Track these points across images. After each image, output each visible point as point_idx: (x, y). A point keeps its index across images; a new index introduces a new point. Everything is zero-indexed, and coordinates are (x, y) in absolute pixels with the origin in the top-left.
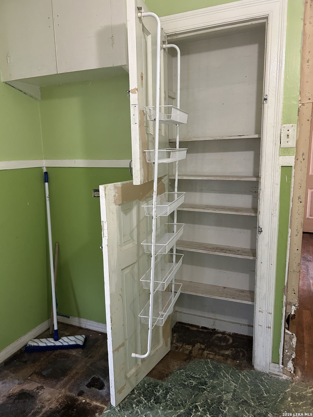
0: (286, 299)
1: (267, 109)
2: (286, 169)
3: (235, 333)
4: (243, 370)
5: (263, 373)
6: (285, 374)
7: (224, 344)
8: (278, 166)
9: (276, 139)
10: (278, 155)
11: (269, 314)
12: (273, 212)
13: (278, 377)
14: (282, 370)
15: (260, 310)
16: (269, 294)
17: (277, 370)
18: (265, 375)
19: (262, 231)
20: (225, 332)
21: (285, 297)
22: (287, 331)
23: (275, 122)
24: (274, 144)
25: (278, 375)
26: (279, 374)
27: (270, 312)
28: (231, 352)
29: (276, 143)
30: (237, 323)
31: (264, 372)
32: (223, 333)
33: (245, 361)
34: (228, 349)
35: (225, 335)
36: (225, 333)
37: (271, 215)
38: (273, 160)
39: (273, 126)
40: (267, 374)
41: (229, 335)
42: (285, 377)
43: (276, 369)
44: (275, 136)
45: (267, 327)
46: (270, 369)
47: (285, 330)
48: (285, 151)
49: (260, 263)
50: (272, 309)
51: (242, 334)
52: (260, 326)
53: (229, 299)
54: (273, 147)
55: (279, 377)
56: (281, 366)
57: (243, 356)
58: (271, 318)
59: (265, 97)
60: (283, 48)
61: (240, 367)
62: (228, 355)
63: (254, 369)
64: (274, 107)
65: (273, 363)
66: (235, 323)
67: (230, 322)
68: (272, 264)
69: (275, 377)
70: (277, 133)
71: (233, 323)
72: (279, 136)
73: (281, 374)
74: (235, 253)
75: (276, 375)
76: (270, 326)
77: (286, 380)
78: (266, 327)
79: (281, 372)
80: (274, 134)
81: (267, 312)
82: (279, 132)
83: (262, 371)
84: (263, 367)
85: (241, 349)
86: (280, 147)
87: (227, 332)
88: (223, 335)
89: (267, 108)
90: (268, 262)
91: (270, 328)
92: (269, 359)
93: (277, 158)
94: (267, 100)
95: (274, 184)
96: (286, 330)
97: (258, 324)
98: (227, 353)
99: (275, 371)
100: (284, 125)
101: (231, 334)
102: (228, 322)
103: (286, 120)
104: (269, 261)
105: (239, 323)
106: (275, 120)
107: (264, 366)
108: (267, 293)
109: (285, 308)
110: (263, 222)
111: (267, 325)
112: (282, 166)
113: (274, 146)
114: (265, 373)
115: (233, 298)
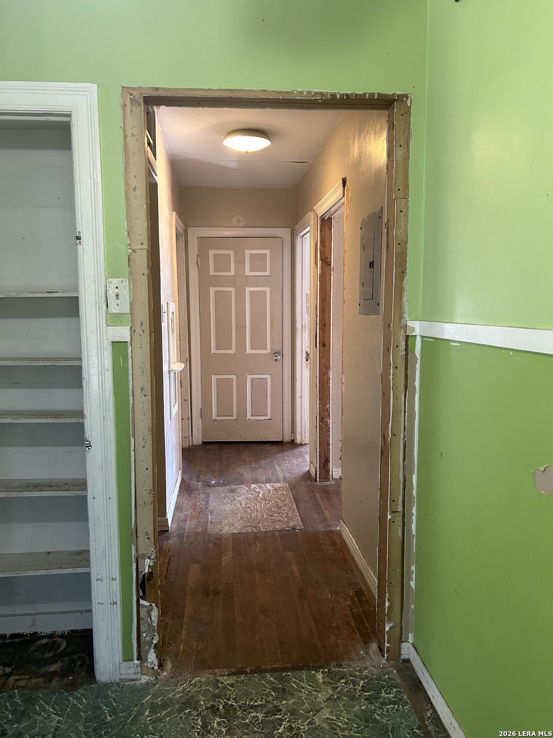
0: (137, 550)
1: (82, 253)
2: (118, 347)
3: (72, 630)
4: (76, 689)
5: (111, 684)
6: (145, 674)
7: (51, 654)
8: (106, 341)
9: (100, 300)
10: (105, 325)
11: (113, 581)
12: (105, 413)
13: (134, 682)
14: (139, 669)
15: (99, 577)
16: (110, 548)
17: (133, 671)
18: (112, 686)
19: (91, 446)
20: (55, 632)
21: (133, 547)
22: (142, 602)
23: (96, 275)
24: (98, 307)
25: (134, 680)
26: (135, 677)
27: (114, 577)
28: (61, 664)
29: (100, 306)
30: (75, 611)
31: (112, 682)
32: (52, 636)
33: (83, 673)
34: (56, 662)
35: (55, 639)
36: (54, 635)
37: (102, 418)
38: (98, 333)
39: (94, 280)
40: (118, 683)
41: (62, 636)
42: (144, 679)
43: (130, 671)
44: (97, 295)
45: (111, 604)
46: (120, 674)
47: (138, 601)
48: (114, 319)
49: (92, 498)
50: (116, 573)
51: (85, 628)
52: (101, 604)
53: (52, 572)
54: (96, 312)
55: (136, 682)
56: (136, 662)
57: (81, 666)
58: (116, 587)
59: (78, 235)
60: (98, 164)
61: (72, 687)
62: (54, 672)
63: (96, 682)
64: (92, 251)
65: (125, 661)
66: (72, 612)
67: (62, 612)
68: (110, 498)
69: (129, 685)
70: (100, 291)
71: (67, 612)
72: (103, 295)
73: (139, 676)
74: (57, 489)
75: (131, 680)
76: (115, 600)
77: (147, 683)
78: (109, 604)
79: (138, 673)
80: (95, 292)
81: (109, 578)
82: (103, 290)
83: (109, 682)
84: (110, 673)
85: (79, 654)
86: (107, 312)
87: (59, 632)
88: (51, 640)
89: (81, 251)
90: (105, 495)
91: (116, 603)
92: (118, 656)
93: (105, 329)
94: (80, 239)
95: (103, 370)
96: (141, 600)
97: (97, 603)
98: (53, 668)
99: (128, 674)
100: (110, 280)
101: (66, 633)
102: (58, 613)
103: (112, 272)
104: (105, 493)
105: (78, 611)
106: (96, 272)
107: (112, 671)
108: (107, 546)
109: (134, 565)
110: (91, 431)
111: (110, 601)
112: (112, 342)
113: (98, 311)
114: (114, 683)
115: (61, 568)
